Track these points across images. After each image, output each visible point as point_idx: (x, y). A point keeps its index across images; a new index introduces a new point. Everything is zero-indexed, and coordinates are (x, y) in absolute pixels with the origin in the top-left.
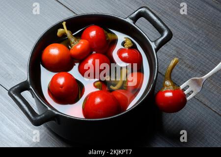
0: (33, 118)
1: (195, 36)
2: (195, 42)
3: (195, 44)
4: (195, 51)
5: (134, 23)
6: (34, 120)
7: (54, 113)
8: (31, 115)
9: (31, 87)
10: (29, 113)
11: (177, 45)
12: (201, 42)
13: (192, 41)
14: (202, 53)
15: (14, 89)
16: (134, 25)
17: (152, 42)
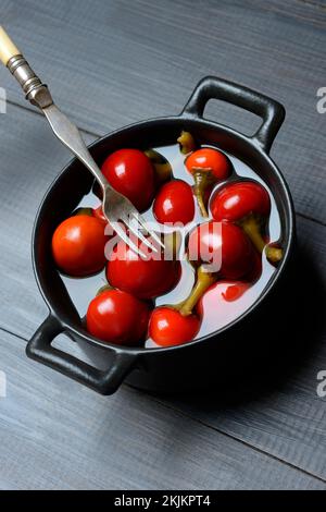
5: (201, 117)
6: (101, 384)
7: (133, 356)
9: (64, 325)
10: (87, 376)
15: (34, 343)
16: (202, 121)
17: (251, 138)
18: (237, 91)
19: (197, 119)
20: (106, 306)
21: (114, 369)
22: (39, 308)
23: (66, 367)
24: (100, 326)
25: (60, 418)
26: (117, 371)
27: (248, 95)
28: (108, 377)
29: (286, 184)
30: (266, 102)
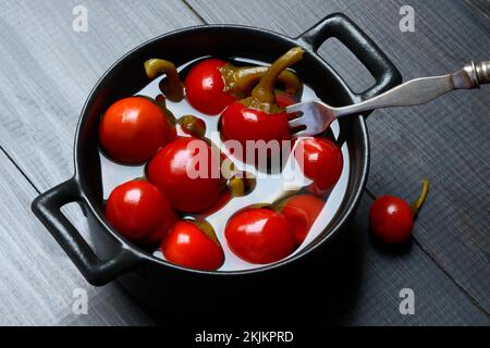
1: (450, 108)
2: (447, 120)
3: (447, 125)
4: (442, 141)
5: (315, 50)
7: (136, 257)
8: (84, 261)
9: (83, 195)
10: (82, 257)
11: (406, 121)
12: (459, 123)
13: (441, 119)
14: (457, 148)
15: (44, 199)
16: (314, 55)
17: (355, 94)
18: (363, 41)
19: (311, 51)
20: (134, 196)
21: (112, 262)
22: (62, 159)
23: (65, 238)
24: (118, 213)
25: (32, 279)
26: (114, 265)
27: (373, 50)
28: (102, 267)
29: (369, 156)
30: (386, 66)
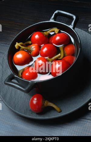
0: (23, 89)
6: (25, 90)
8: (22, 88)
9: (15, 76)
10: (21, 88)
